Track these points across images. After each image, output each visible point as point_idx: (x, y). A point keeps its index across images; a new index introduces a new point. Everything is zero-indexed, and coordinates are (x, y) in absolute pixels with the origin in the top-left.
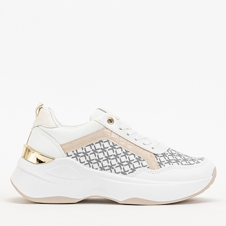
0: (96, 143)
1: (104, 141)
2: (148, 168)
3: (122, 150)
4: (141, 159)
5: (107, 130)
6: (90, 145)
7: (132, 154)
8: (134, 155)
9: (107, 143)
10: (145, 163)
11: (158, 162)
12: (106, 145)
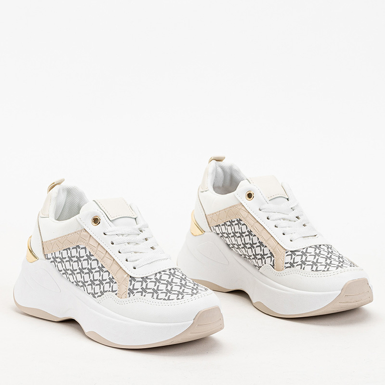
0: (73, 248)
1: (81, 247)
2: (116, 294)
3: (98, 264)
4: (113, 280)
5: (85, 233)
6: (66, 249)
7: (107, 271)
8: (109, 273)
9: (84, 250)
10: (115, 287)
11: (129, 289)
12: (83, 253)
